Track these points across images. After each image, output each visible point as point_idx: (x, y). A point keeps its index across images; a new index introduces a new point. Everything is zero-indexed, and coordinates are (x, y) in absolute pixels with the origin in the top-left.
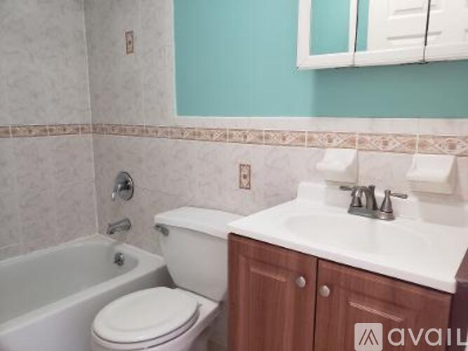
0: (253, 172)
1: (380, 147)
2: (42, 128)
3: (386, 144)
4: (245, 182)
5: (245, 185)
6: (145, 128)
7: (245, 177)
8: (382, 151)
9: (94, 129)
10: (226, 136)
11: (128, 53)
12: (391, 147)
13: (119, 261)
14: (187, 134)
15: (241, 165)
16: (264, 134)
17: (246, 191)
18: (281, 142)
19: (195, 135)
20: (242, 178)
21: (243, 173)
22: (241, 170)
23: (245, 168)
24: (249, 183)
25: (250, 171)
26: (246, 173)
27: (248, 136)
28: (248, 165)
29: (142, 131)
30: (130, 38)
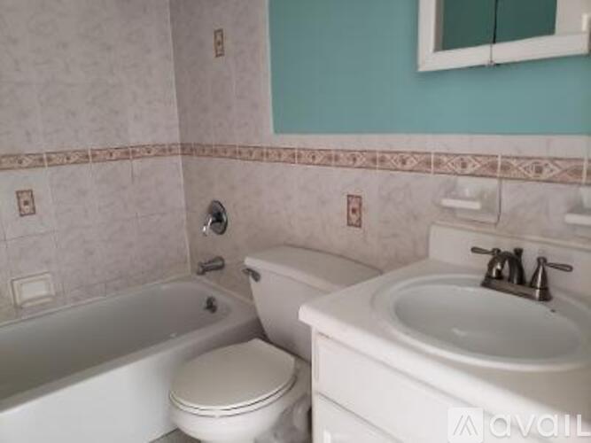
0: (364, 205)
1: (532, 175)
2: (122, 150)
3: (539, 170)
4: (354, 217)
5: (354, 222)
6: (237, 148)
7: (354, 211)
8: (532, 180)
9: (183, 149)
10: (331, 159)
11: (217, 56)
12: (546, 175)
13: (211, 306)
14: (285, 156)
15: (349, 196)
16: (378, 155)
17: (355, 229)
18: (399, 166)
19: (294, 156)
20: (351, 212)
21: (351, 207)
22: (349, 203)
23: (354, 200)
24: (360, 219)
25: (360, 205)
26: (356, 206)
27: (358, 159)
28: (357, 197)
29: (235, 152)
30: (219, 38)
